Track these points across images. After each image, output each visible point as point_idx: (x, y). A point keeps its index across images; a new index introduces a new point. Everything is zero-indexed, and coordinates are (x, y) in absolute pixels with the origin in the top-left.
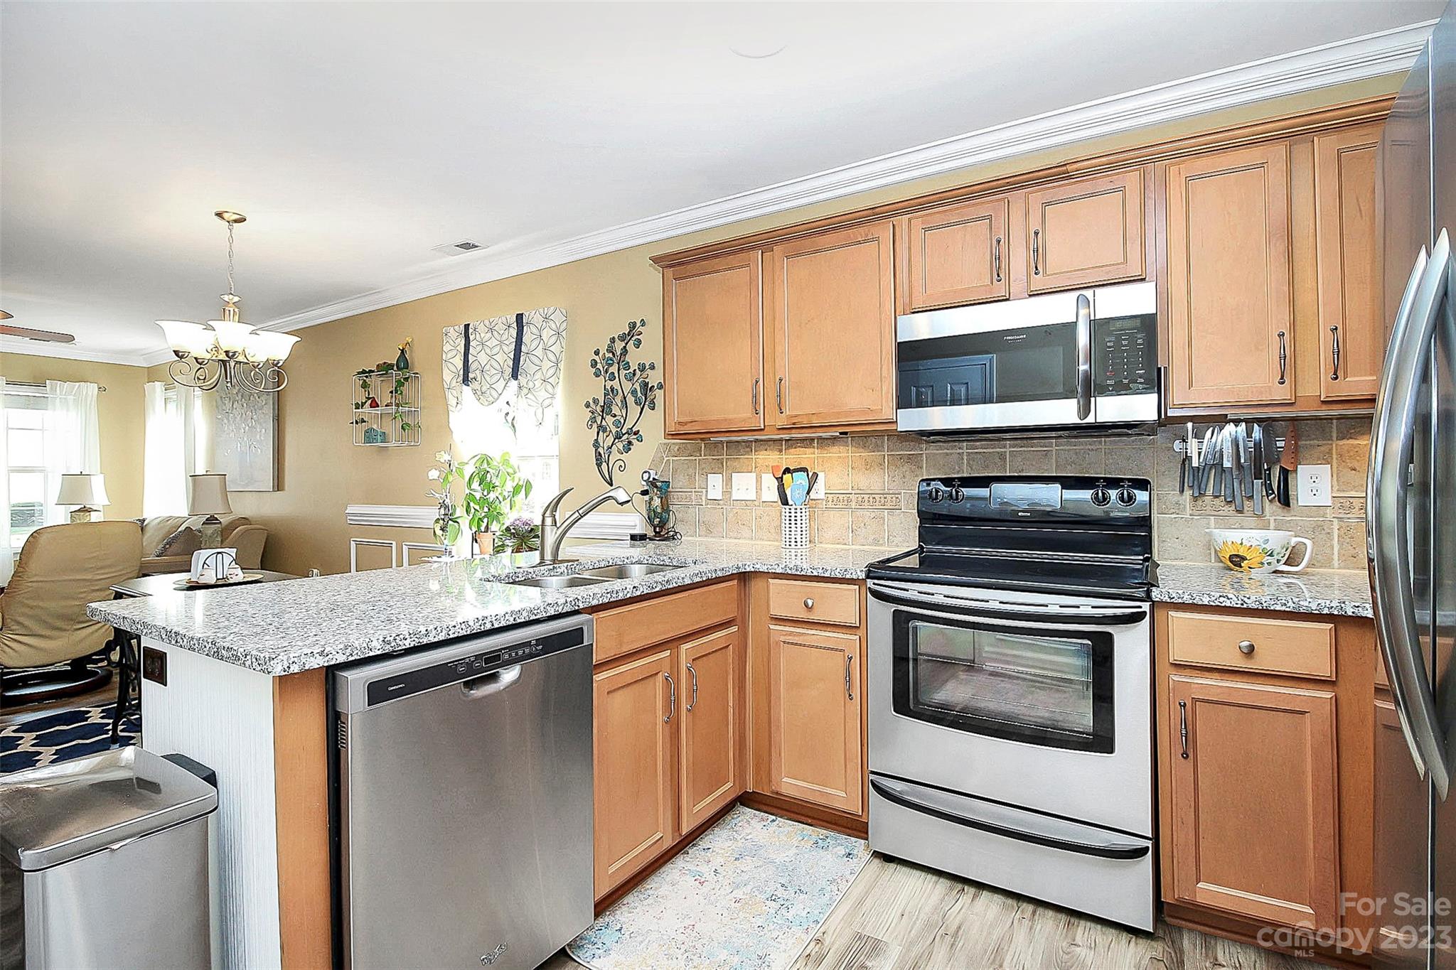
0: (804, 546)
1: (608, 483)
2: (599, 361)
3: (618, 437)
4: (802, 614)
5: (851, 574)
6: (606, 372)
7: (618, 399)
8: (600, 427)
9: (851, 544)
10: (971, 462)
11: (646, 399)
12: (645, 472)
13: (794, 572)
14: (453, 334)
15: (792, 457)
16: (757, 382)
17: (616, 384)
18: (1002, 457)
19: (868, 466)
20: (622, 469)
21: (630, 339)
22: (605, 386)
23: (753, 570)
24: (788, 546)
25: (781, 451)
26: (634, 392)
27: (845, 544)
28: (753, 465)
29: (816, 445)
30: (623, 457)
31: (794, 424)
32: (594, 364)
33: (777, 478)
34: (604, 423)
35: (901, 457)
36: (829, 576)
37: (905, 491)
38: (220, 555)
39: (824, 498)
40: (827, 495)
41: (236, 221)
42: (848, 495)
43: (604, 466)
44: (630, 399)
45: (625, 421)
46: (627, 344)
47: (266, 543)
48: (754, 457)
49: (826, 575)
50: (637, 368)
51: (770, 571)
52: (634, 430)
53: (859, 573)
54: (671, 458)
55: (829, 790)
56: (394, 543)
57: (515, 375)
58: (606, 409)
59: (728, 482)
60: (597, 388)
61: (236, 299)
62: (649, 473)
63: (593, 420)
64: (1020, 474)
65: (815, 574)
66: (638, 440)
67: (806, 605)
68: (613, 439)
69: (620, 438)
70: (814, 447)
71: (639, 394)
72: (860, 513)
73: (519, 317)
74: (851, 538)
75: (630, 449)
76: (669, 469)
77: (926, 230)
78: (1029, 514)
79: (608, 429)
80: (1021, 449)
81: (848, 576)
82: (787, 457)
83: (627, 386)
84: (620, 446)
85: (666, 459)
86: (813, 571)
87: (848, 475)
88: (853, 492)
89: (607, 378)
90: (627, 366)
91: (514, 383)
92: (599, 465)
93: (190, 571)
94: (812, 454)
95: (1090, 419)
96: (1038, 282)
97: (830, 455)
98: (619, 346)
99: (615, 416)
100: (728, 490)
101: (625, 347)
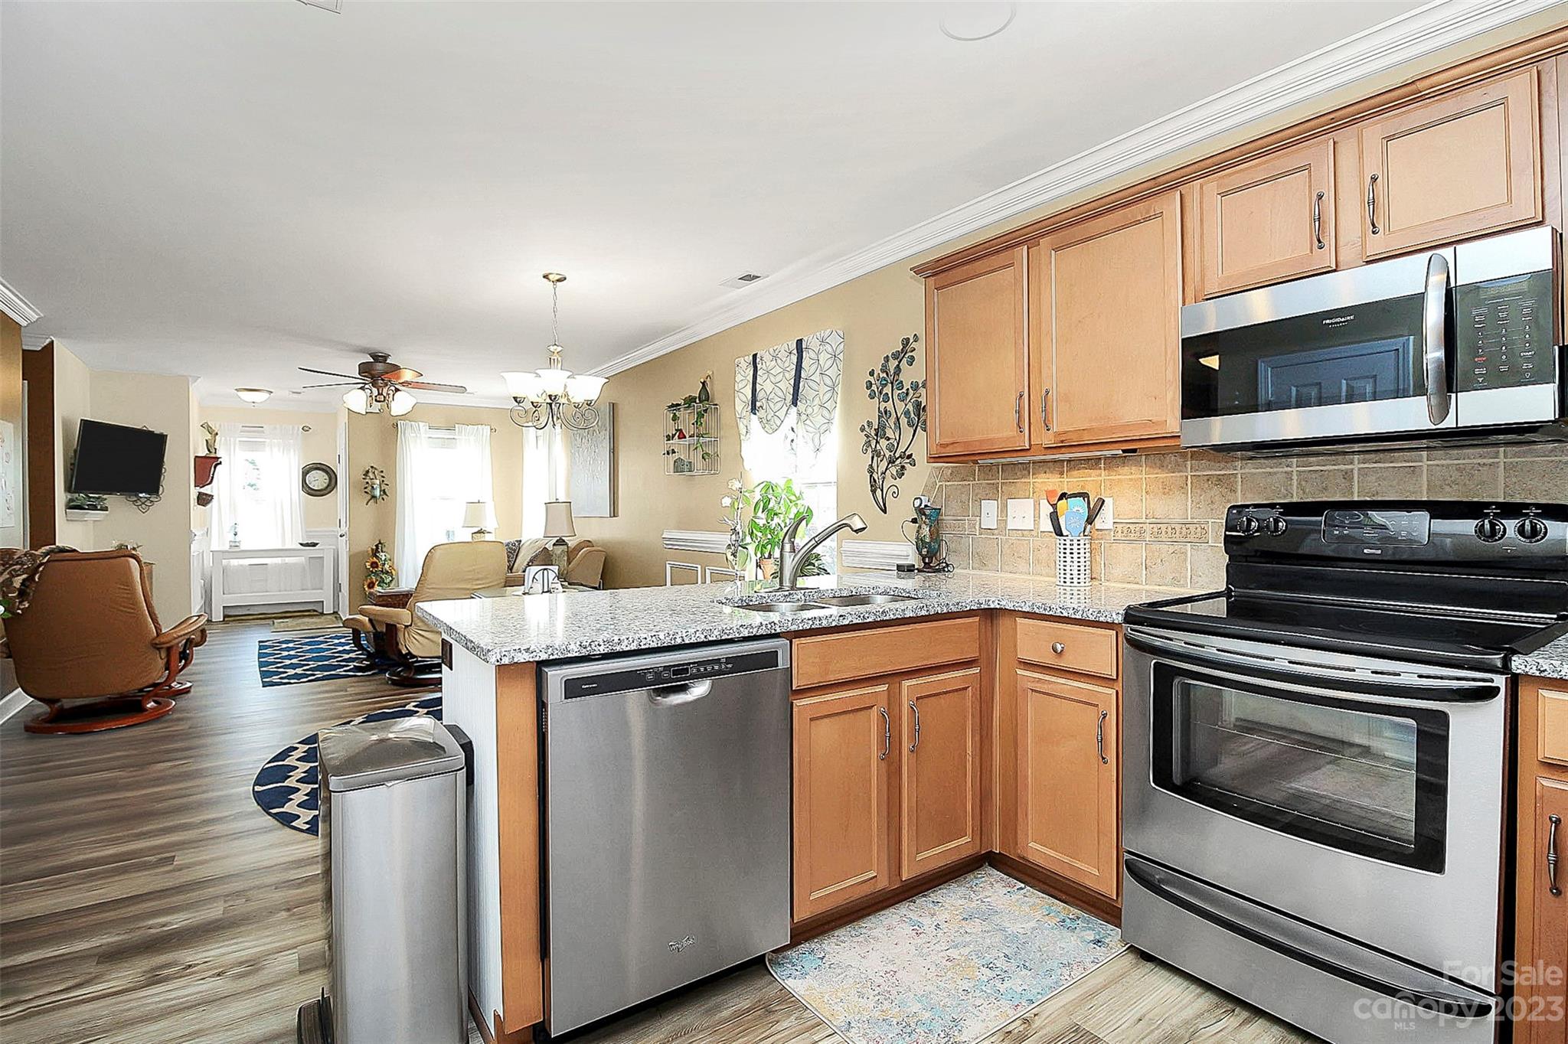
0: (1082, 584)
1: (881, 509)
2: (873, 382)
3: (891, 462)
4: (1050, 660)
5: (1106, 616)
6: (881, 393)
7: (892, 421)
8: (874, 450)
9: (1144, 583)
10: (1303, 483)
11: (919, 419)
12: (916, 499)
13: (1042, 611)
14: (743, 365)
15: (1075, 480)
16: (1021, 396)
17: (889, 405)
18: (1347, 475)
19: (1166, 490)
20: (895, 495)
21: (904, 356)
22: (879, 408)
23: (998, 607)
24: (1062, 583)
25: (1062, 473)
26: (907, 413)
27: (1138, 583)
28: (1031, 490)
29: (1102, 466)
30: (898, 482)
31: (1062, 442)
32: (869, 385)
33: (1051, 505)
34: (878, 447)
35: (1209, 478)
36: (1080, 617)
37: (1213, 520)
38: (545, 572)
39: (1112, 528)
40: (1115, 526)
41: (558, 280)
42: (1141, 525)
43: (879, 492)
44: (904, 421)
45: (898, 444)
46: (900, 362)
47: (604, 564)
48: (1032, 481)
49: (1077, 617)
50: (909, 387)
51: (1017, 609)
52: (907, 453)
53: (1114, 616)
54: (944, 483)
55: (1078, 864)
56: (699, 567)
57: (795, 403)
58: (880, 432)
59: (1004, 509)
60: (870, 411)
61: (559, 349)
62: (921, 499)
63: (868, 443)
64: (1375, 498)
65: (1065, 614)
66: (911, 464)
67: (1055, 650)
68: (886, 464)
69: (894, 462)
70: (1100, 468)
71: (913, 415)
72: (1156, 546)
73: (799, 342)
74: (1144, 576)
75: (903, 474)
76: (942, 496)
77: (1223, 194)
78: (1379, 552)
79: (882, 453)
80: (1375, 465)
81: (1101, 619)
82: (1068, 480)
83: (901, 407)
84: (894, 470)
85: (938, 484)
86: (1063, 611)
87: (1142, 500)
88: (1148, 521)
89: (881, 400)
90: (901, 385)
91: (794, 409)
92: (874, 492)
93: (524, 585)
94: (1098, 476)
95: (1449, 423)
96: (1377, 245)
97: (1120, 477)
98: (893, 364)
99: (888, 439)
100: (1003, 521)
101: (898, 365)
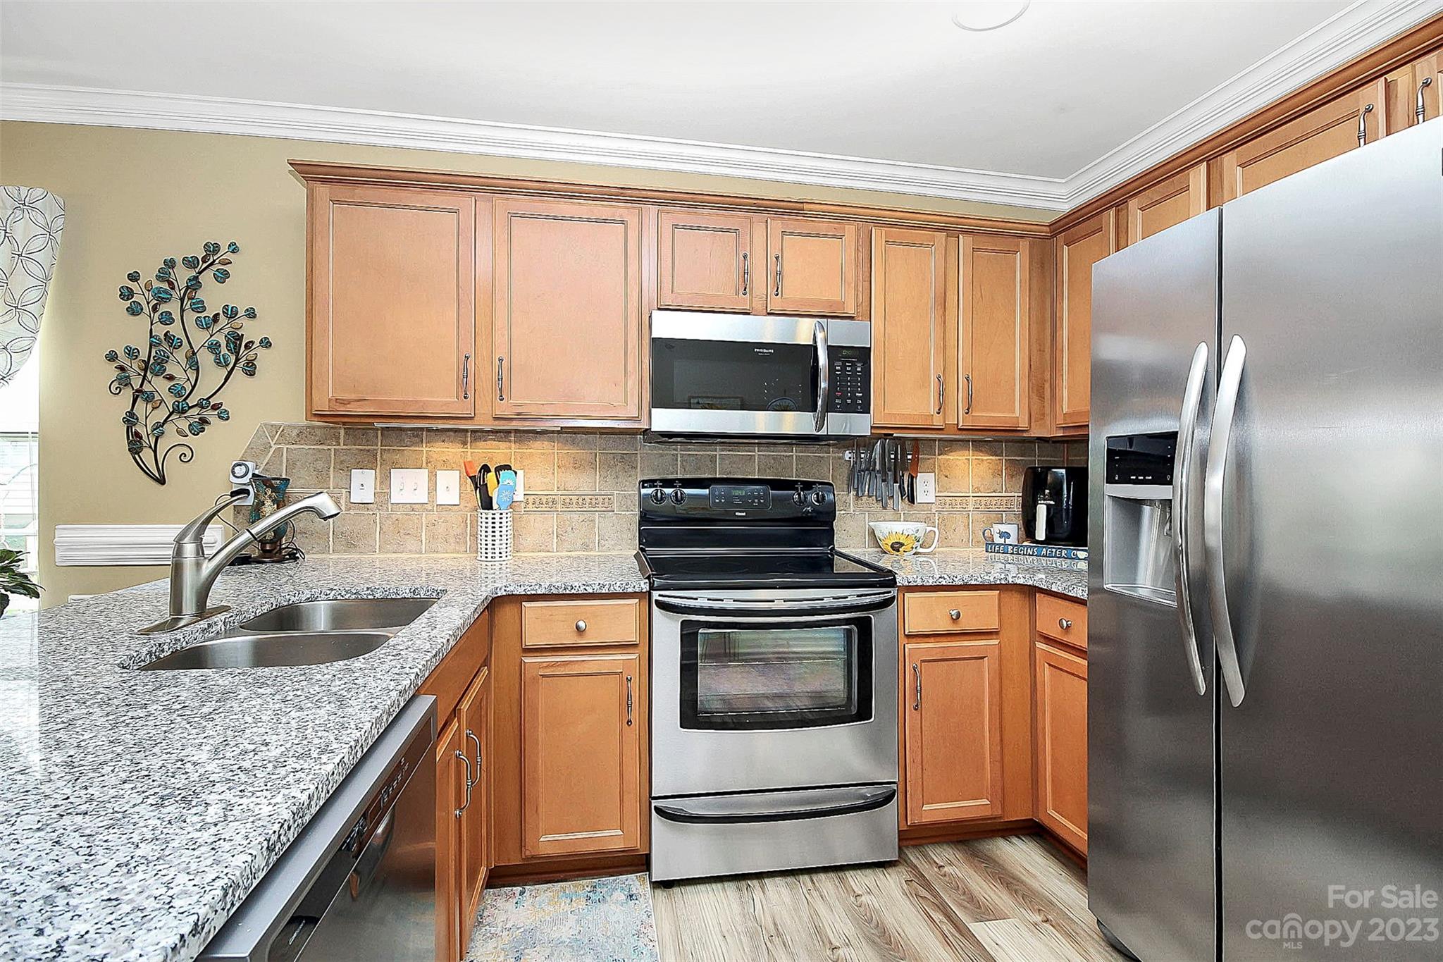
0: (509, 557)
1: (154, 479)
2: (137, 291)
3: (180, 410)
4: (569, 640)
6: (155, 309)
7: (180, 355)
8: (138, 393)
9: (555, 550)
11: (237, 360)
15: (480, 451)
17: (175, 329)
18: (713, 460)
19: (577, 465)
20: (184, 460)
21: (207, 267)
22: (151, 330)
25: (465, 443)
26: (214, 347)
27: (549, 551)
28: (424, 458)
29: (515, 439)
30: (191, 440)
32: (128, 295)
34: (147, 388)
35: (614, 456)
37: (618, 492)
39: (523, 500)
40: (527, 497)
42: (553, 497)
43: (147, 454)
44: (205, 358)
45: (193, 387)
46: (199, 274)
48: (425, 449)
50: (220, 312)
52: (213, 401)
54: (286, 447)
58: (154, 366)
59: (386, 479)
62: (246, 465)
63: (124, 381)
66: (221, 418)
67: (578, 628)
68: (166, 414)
69: (184, 412)
70: (510, 442)
71: (224, 350)
72: (567, 516)
74: (556, 544)
75: (203, 430)
76: (282, 461)
78: (744, 514)
79: (157, 398)
80: (729, 453)
82: (474, 450)
83: (199, 338)
84: (183, 424)
85: (274, 447)
87: (553, 474)
88: (560, 493)
89: (156, 319)
90: (200, 307)
92: (136, 453)
94: (508, 448)
97: (531, 450)
98: (182, 275)
99: (173, 378)
100: (385, 492)
101: (196, 278)
